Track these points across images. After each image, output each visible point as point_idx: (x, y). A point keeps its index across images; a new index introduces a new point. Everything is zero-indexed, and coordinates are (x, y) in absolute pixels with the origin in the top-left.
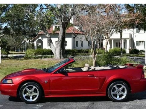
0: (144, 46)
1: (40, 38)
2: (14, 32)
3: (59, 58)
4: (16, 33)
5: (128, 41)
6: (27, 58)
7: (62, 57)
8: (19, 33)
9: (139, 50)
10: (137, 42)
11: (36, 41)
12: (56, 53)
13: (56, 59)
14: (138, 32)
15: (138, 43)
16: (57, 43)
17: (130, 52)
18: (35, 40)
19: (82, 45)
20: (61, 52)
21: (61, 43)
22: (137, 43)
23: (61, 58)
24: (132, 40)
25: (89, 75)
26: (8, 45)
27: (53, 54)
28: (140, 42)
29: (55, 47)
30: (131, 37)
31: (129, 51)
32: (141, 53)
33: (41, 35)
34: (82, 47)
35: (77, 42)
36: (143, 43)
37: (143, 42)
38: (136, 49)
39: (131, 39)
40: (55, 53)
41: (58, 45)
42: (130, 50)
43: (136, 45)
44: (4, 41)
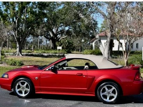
2: (75, 34)
4: (77, 35)
7: (110, 57)
8: (79, 35)
16: (105, 44)
18: (93, 41)
20: (109, 53)
25: (78, 74)
26: (73, 46)
34: (138, 48)
41: (107, 46)
44: (70, 42)
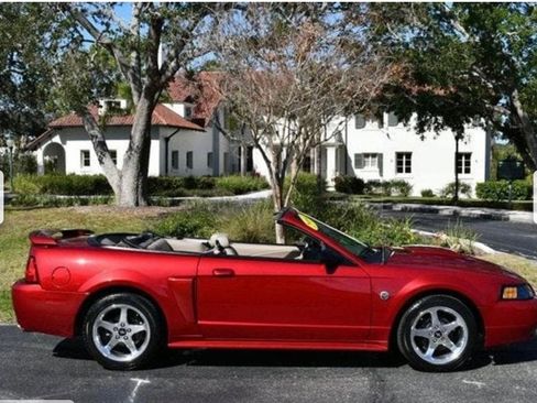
0: (378, 170)
1: (57, 139)
3: (132, 204)
5: (331, 154)
6: (21, 203)
7: (142, 202)
9: (366, 182)
10: (357, 155)
11: (43, 147)
12: (121, 190)
13: (121, 210)
14: (360, 125)
15: (362, 159)
17: (336, 187)
18: (40, 144)
19: (189, 164)
20: (138, 187)
21: (139, 157)
22: (356, 161)
23: (137, 204)
24: (342, 151)
27: (113, 192)
28: (367, 155)
30: (340, 140)
31: (334, 183)
32: (370, 189)
33: (59, 129)
34: (192, 168)
35: (175, 154)
36: (377, 159)
37: (374, 155)
38: (355, 178)
39: (340, 147)
40: (120, 187)
42: (336, 180)
43: (356, 164)
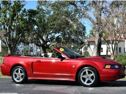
4: (66, 42)
11: (83, 47)
21: (98, 47)
29: (93, 50)
35: (120, 48)
41: (95, 49)
